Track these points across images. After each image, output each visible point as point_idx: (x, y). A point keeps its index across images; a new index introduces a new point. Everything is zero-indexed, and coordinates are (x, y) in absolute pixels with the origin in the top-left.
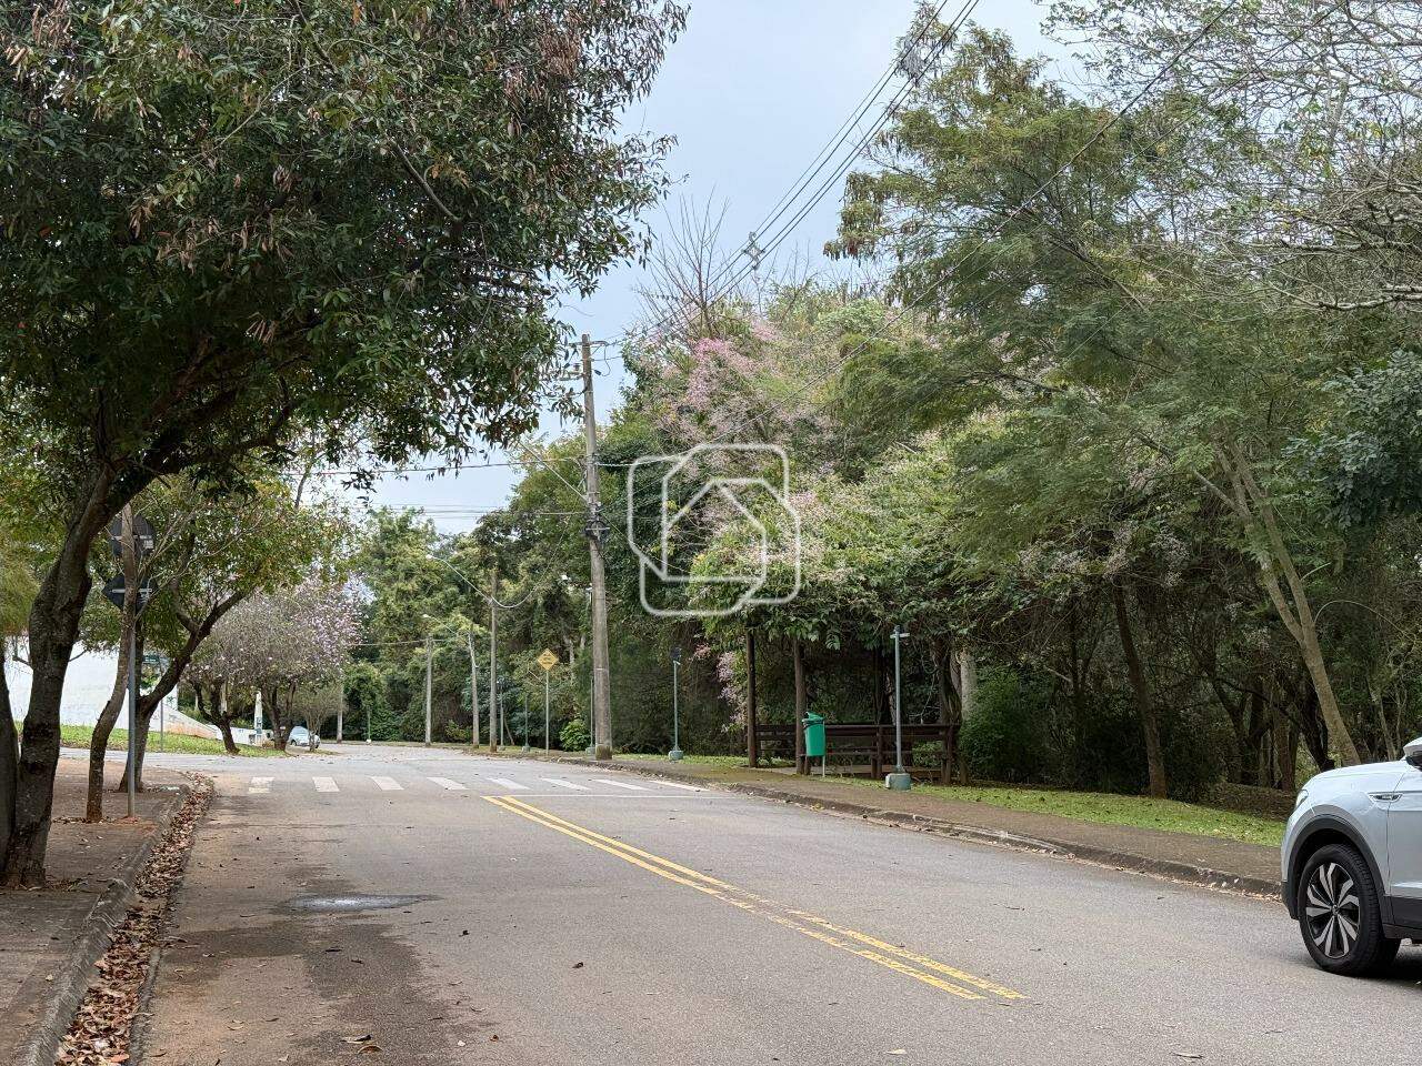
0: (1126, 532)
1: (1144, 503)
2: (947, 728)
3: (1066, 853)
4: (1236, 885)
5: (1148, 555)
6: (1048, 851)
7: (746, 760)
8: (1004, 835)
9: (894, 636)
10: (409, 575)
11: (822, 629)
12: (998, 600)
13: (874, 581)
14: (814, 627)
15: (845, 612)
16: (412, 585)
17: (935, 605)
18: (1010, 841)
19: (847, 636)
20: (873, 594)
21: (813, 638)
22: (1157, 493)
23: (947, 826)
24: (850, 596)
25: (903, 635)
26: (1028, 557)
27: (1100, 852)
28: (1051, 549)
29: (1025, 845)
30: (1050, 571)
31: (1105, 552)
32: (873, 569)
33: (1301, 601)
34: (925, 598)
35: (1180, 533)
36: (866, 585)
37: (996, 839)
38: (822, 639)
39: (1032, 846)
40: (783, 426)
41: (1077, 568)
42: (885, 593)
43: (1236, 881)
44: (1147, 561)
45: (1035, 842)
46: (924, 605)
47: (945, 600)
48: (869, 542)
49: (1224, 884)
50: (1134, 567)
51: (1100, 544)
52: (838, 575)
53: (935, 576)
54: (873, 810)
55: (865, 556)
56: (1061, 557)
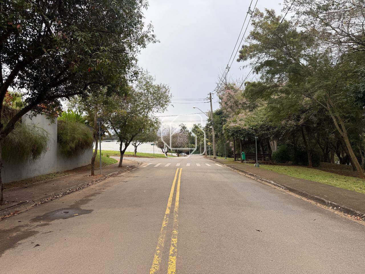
0: (303, 116)
1: (307, 111)
2: (269, 154)
3: (287, 190)
4: (339, 209)
5: (308, 120)
6: (282, 188)
7: (233, 159)
8: (273, 182)
9: (255, 138)
10: (198, 133)
11: (244, 137)
12: (278, 131)
13: (254, 128)
14: (243, 137)
15: (248, 134)
16: (199, 134)
17: (266, 132)
18: (274, 184)
19: (249, 138)
20: (254, 130)
21: (242, 139)
22: (310, 109)
23: (260, 178)
24: (249, 131)
25: (257, 137)
26: (283, 122)
27: (296, 191)
28: (288, 120)
29: (277, 186)
30: (288, 124)
31: (299, 120)
32: (253, 126)
33: (343, 127)
34: (264, 131)
35: (315, 115)
36: (252, 129)
37: (271, 183)
38: (244, 139)
39: (279, 186)
40: (240, 104)
41: (293, 124)
42: (256, 130)
43: (339, 208)
44: (308, 121)
45: (280, 185)
46: (263, 132)
47: (268, 131)
48: (253, 121)
49: (335, 208)
50: (305, 123)
51: (298, 118)
52: (246, 127)
53: (266, 127)
54: (247, 173)
55: (252, 124)
56: (290, 122)
